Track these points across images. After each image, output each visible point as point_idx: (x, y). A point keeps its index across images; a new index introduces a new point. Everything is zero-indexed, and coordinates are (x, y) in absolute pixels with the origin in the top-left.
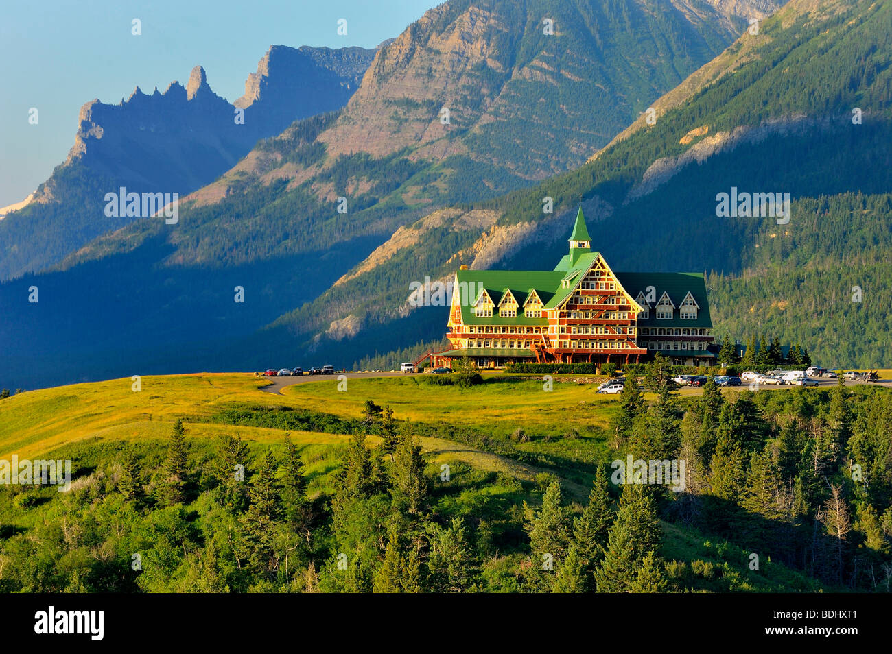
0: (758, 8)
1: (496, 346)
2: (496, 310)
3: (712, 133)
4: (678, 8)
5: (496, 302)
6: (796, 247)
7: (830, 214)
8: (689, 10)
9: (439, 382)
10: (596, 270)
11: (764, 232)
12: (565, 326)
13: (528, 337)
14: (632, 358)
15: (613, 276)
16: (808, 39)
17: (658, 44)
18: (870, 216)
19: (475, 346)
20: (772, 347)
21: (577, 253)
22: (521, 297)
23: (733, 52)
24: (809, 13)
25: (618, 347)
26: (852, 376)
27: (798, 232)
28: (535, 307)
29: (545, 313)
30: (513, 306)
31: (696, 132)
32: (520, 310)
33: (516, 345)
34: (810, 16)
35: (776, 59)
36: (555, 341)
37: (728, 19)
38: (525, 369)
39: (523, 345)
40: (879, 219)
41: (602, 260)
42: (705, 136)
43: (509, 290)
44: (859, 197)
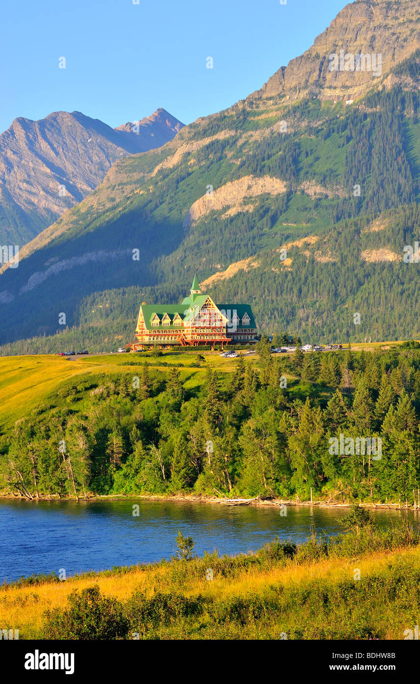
0: (56, 204)
1: (161, 339)
2: (161, 323)
3: (60, 260)
4: (18, 203)
5: (161, 319)
6: (112, 311)
7: (127, 296)
8: (24, 205)
9: (144, 356)
10: (207, 303)
11: (96, 305)
12: (194, 329)
13: (176, 335)
14: (225, 343)
15: (215, 306)
16: (100, 216)
17: (10, 221)
18: (145, 297)
19: (152, 340)
20: (285, 336)
21: (195, 296)
22: (172, 317)
23: (59, 223)
24: (93, 205)
25: (218, 338)
26: (330, 347)
27: (113, 304)
28: (178, 321)
29: (182, 324)
30: (168, 321)
31: (53, 260)
32: (171, 323)
33: (170, 339)
34: (94, 207)
35: (86, 226)
36: (189, 336)
37: (42, 208)
38: (180, 349)
39: (173, 338)
40: (149, 298)
41: (210, 298)
42: (57, 262)
43: (177, 314)
44: (138, 288)
